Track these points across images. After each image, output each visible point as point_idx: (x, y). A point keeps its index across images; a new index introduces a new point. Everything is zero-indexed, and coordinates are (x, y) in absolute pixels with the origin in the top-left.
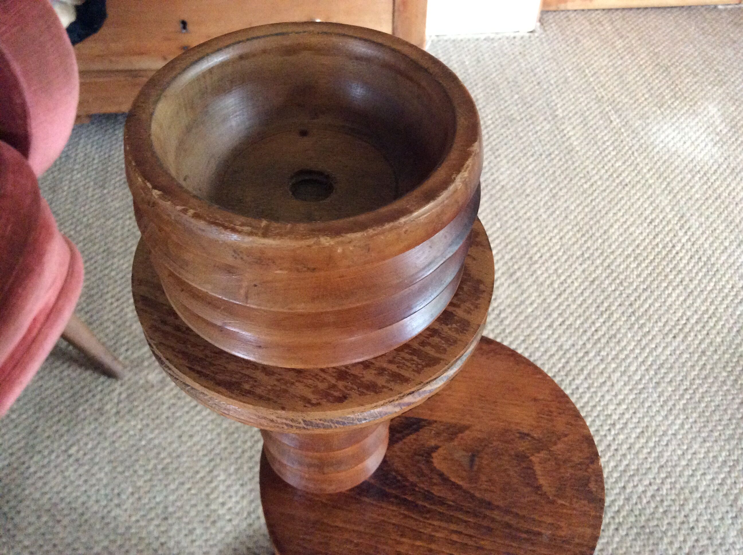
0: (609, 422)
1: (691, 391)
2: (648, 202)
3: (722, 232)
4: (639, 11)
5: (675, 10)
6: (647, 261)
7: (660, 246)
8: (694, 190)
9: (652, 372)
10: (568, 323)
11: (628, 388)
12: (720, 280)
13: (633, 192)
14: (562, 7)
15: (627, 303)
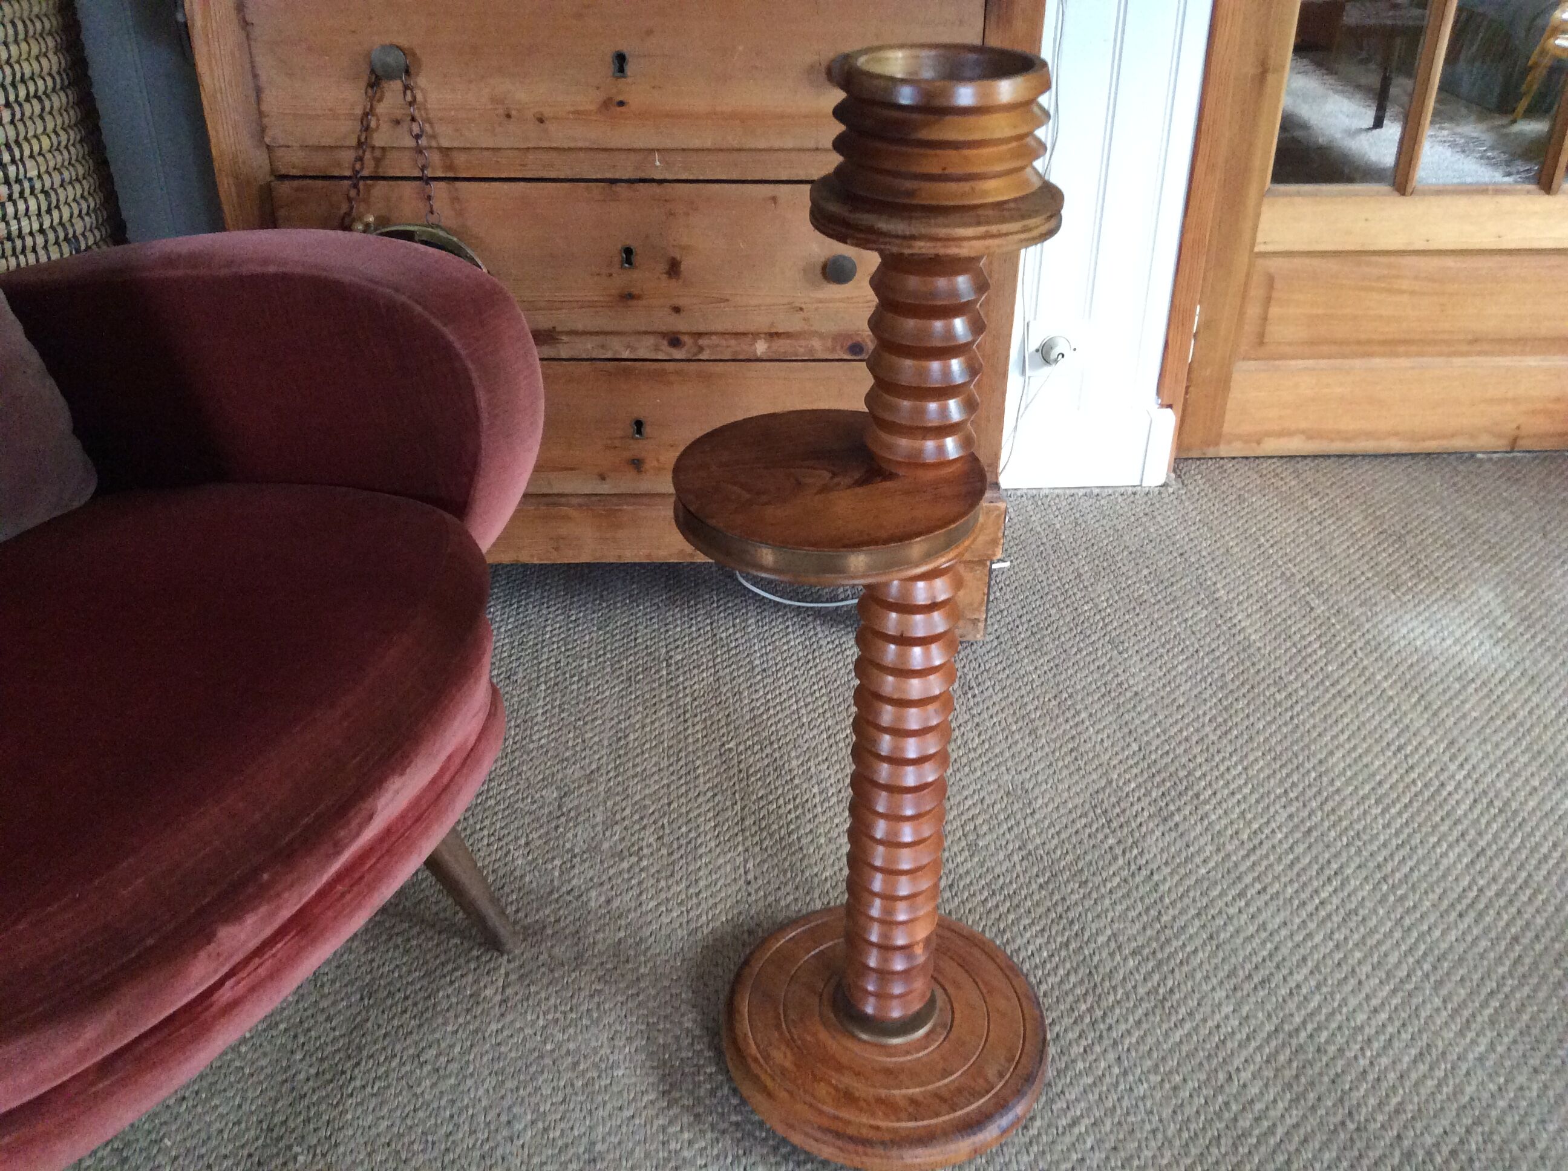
0: (1360, 1038)
1: (1501, 996)
2: (1390, 722)
3: (1525, 765)
4: (1342, 461)
5: (1404, 459)
6: (1398, 806)
7: (1419, 784)
8: (1468, 706)
9: (1427, 967)
10: (1271, 891)
11: (1387, 988)
12: (1531, 834)
13: (1361, 707)
14: (1211, 452)
15: (1371, 865)
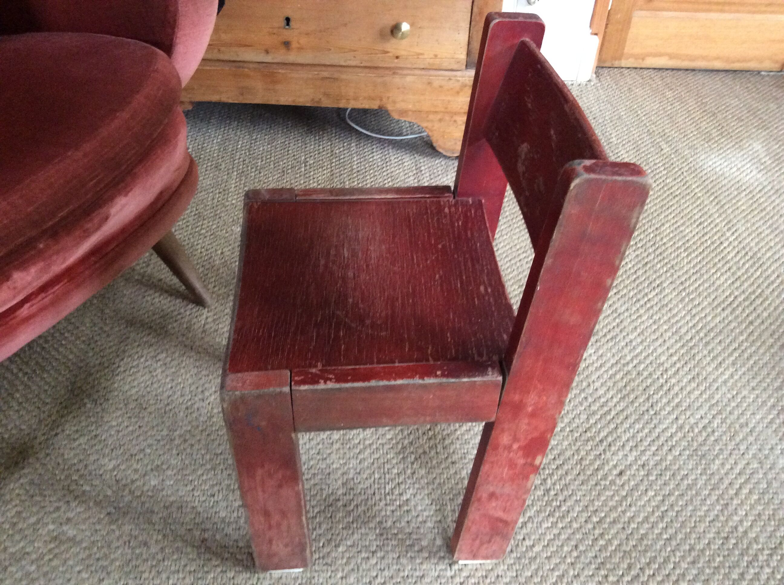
0: (661, 369)
1: (740, 351)
2: (697, 210)
3: (767, 235)
4: (687, 72)
5: (721, 73)
6: (696, 253)
7: (709, 242)
8: (740, 203)
9: (702, 335)
10: (622, 293)
11: (679, 345)
12: (766, 270)
13: (682, 201)
14: (616, 63)
15: (678, 282)
